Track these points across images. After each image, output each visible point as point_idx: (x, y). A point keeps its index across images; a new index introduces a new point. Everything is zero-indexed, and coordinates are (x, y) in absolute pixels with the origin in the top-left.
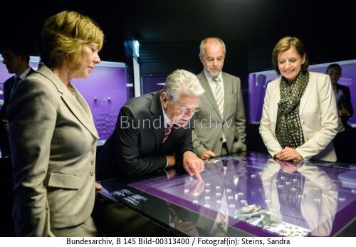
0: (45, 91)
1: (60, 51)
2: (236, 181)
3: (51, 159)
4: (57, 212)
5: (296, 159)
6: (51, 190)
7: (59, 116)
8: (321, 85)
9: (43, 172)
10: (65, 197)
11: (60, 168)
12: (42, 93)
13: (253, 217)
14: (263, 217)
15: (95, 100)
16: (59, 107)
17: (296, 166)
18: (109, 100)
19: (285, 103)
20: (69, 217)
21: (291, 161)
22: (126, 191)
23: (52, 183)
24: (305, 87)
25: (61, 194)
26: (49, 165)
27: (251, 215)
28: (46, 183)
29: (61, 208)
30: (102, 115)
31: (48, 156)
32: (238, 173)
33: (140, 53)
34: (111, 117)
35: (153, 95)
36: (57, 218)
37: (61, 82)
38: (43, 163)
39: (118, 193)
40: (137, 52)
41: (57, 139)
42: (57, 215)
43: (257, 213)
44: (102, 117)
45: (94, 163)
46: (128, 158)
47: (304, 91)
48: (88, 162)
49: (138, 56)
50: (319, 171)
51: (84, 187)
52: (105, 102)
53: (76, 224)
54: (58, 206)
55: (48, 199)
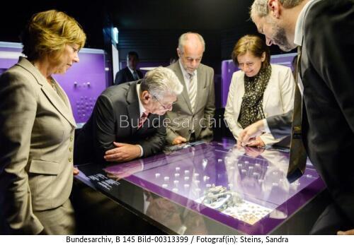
0: (25, 83)
1: (44, 47)
2: (205, 164)
3: (32, 147)
4: (38, 196)
5: (259, 144)
6: (32, 176)
7: (39, 107)
8: (283, 78)
9: (25, 159)
10: (45, 182)
11: (40, 156)
12: (23, 86)
13: (219, 197)
14: (228, 196)
15: (75, 85)
16: (39, 98)
17: (259, 151)
18: (89, 85)
19: (249, 98)
20: (49, 200)
21: (255, 147)
22: (100, 175)
23: (32, 170)
24: (268, 81)
25: (41, 180)
26: (30, 153)
27: (217, 195)
28: (27, 169)
29: (42, 192)
30: (82, 99)
31: (29, 145)
32: (206, 158)
33: (119, 39)
34: (91, 101)
35: (129, 85)
36: (37, 201)
37: (41, 75)
38: (25, 151)
39: (93, 178)
40: (116, 39)
41: (37, 128)
42: (37, 199)
43: (222, 194)
44: (82, 101)
45: (73, 150)
46: (105, 144)
47: (266, 85)
48: (66, 149)
49: (117, 42)
50: (280, 155)
51: (62, 173)
52: (84, 86)
53: (55, 207)
54: (38, 190)
55: (30, 184)
